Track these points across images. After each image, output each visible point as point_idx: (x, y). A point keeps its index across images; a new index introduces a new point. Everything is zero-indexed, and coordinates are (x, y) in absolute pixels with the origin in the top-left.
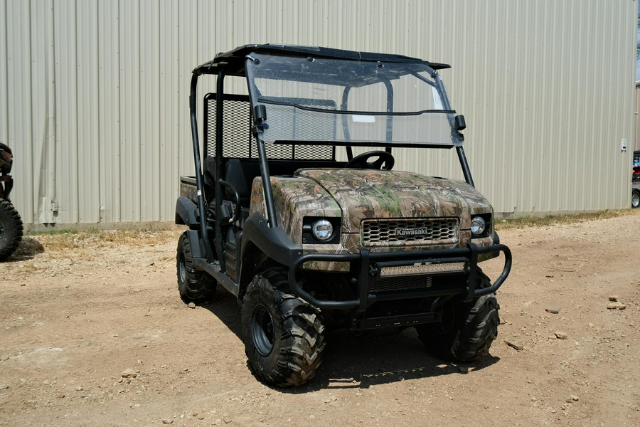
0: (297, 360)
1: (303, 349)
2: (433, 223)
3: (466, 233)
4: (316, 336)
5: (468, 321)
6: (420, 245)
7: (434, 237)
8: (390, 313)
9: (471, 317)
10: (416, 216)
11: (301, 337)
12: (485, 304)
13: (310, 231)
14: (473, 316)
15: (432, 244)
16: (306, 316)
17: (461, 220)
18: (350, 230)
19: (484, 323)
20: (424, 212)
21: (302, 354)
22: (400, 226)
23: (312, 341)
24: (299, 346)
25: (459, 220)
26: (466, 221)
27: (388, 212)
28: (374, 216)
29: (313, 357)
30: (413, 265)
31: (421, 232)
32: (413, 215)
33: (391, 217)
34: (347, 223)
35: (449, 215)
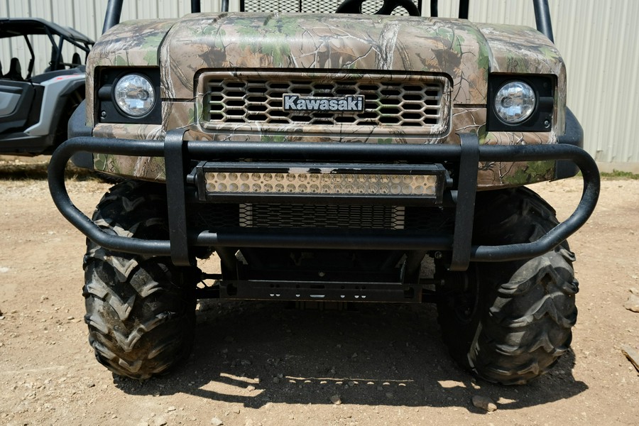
0: (103, 340)
1: (108, 321)
2: (382, 87)
3: (469, 114)
4: (132, 300)
5: (493, 309)
6: (341, 133)
7: (383, 120)
8: (322, 274)
9: (500, 302)
10: (328, 65)
11: (104, 299)
12: (534, 279)
13: (110, 98)
14: (504, 301)
15: (371, 134)
16: (115, 262)
17: (456, 81)
18: (173, 94)
19: (527, 319)
20: (351, 58)
21: (106, 331)
22: (294, 91)
23: (124, 310)
24: (102, 315)
25: (451, 80)
26: (472, 84)
27: (258, 56)
28: (226, 64)
29: (130, 337)
30: (286, 171)
31: (348, 104)
32: (322, 61)
33: (266, 65)
34: (168, 77)
35: (421, 68)
